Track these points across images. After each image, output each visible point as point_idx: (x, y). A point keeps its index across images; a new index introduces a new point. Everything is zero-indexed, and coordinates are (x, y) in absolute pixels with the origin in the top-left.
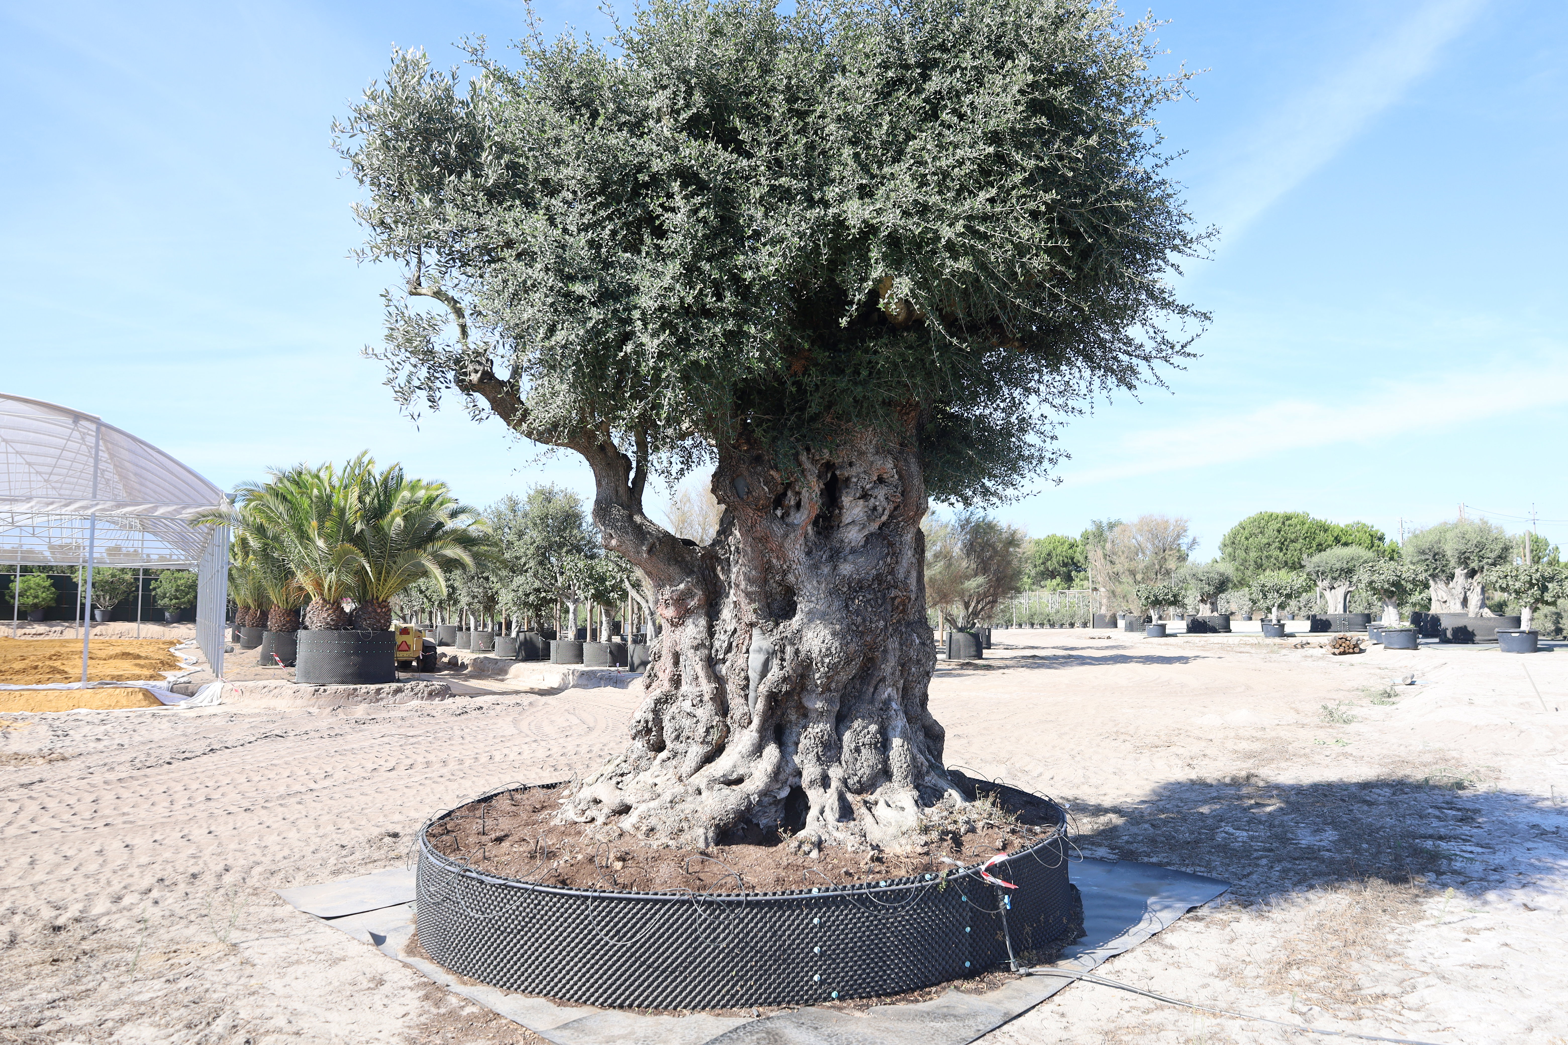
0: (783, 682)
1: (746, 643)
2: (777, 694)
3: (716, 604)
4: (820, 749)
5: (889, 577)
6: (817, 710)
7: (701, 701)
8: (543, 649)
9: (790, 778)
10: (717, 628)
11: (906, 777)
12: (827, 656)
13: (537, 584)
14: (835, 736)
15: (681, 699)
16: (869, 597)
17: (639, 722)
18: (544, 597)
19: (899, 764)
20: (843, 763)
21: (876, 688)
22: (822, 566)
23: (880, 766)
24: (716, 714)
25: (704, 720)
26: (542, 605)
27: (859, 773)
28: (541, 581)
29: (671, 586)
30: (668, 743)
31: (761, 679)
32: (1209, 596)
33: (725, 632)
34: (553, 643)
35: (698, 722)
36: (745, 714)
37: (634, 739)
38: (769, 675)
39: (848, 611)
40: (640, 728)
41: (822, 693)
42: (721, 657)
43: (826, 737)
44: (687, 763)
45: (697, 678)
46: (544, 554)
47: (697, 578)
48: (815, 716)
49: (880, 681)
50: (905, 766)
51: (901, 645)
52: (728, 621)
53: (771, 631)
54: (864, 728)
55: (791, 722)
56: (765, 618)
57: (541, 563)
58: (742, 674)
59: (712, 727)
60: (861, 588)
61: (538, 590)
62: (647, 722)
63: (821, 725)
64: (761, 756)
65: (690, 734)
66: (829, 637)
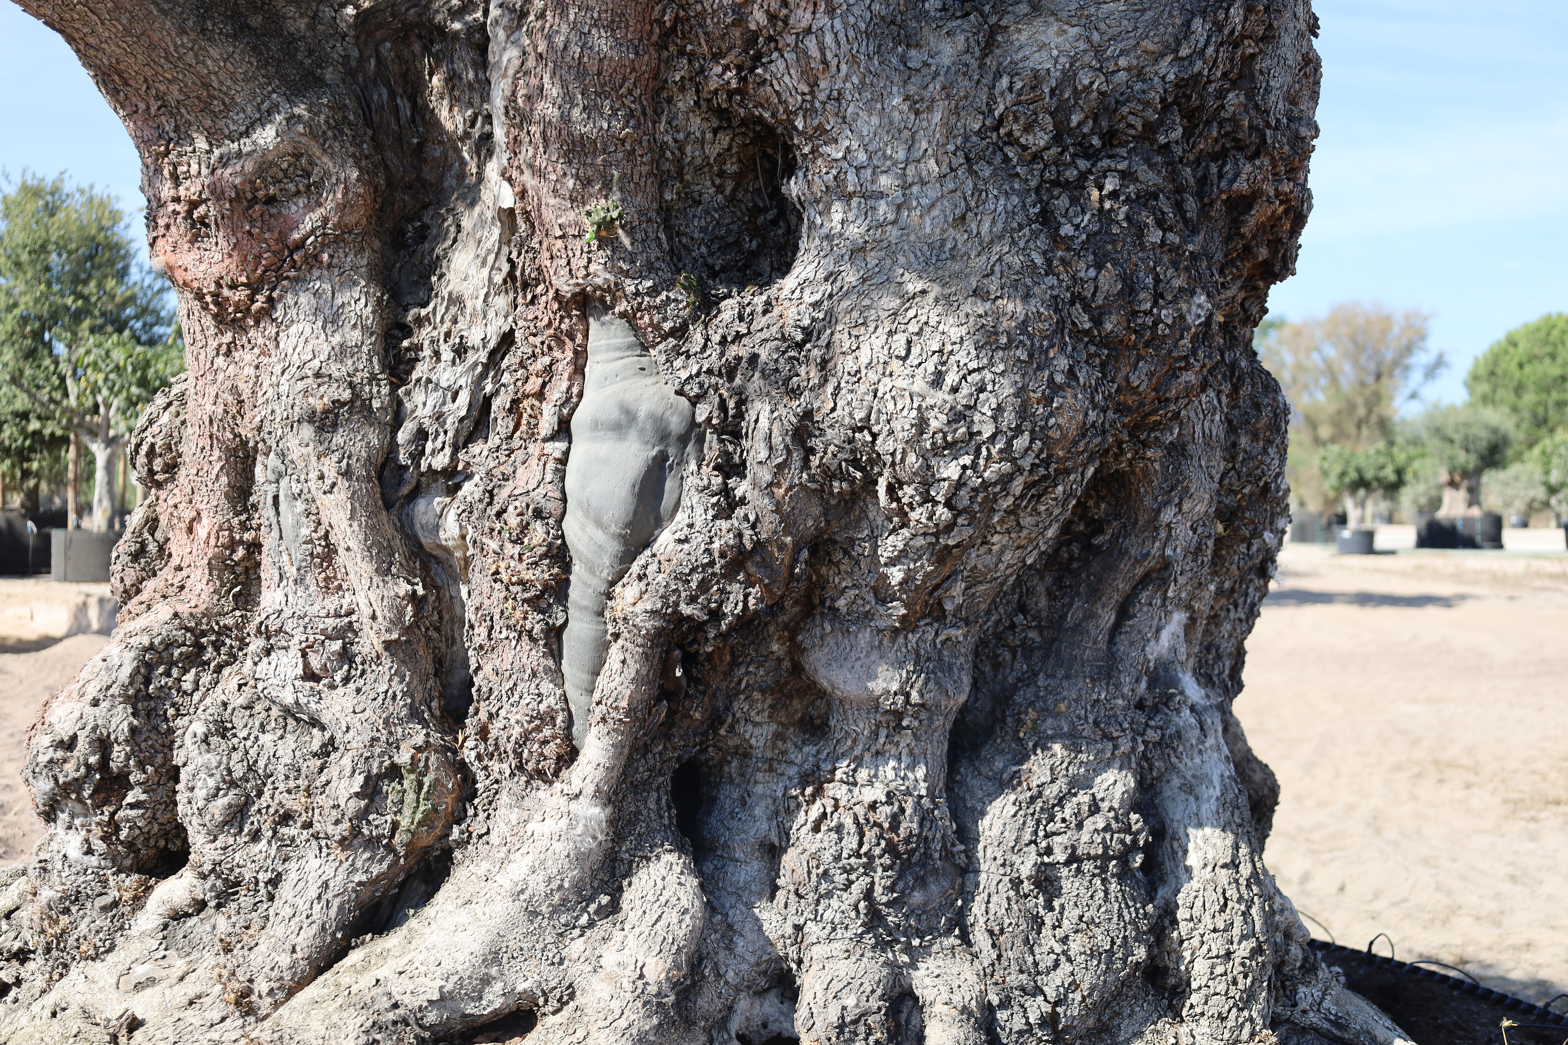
0: (730, 573)
1: (556, 392)
2: (697, 627)
3: (423, 234)
4: (881, 880)
5: (1234, 99)
6: (874, 703)
7: (346, 656)
8: (36, 550)
9: (743, 1004)
10: (424, 335)
11: (1250, 997)
12: (952, 448)
13: (22, 402)
14: (946, 823)
15: (256, 644)
16: (1150, 178)
17: (69, 744)
18: (37, 433)
19: (1217, 946)
20: (980, 938)
21: (1124, 612)
22: (931, 38)
23: (1140, 953)
24: (414, 715)
25: (357, 740)
26: (32, 449)
27: (1052, 985)
28: (32, 396)
29: (214, 137)
30: (197, 838)
31: (628, 557)
32: (1465, 474)
33: (461, 351)
34: (57, 537)
35: (329, 747)
36: (546, 718)
37: (49, 815)
38: (665, 539)
39: (1056, 239)
40: (70, 771)
41: (907, 624)
42: (440, 461)
43: (909, 825)
44: (277, 929)
45: (329, 552)
46: (37, 335)
47: (337, 107)
48: (863, 728)
49: (1145, 581)
50: (1243, 950)
51: (1232, 428)
52: (474, 304)
53: (680, 332)
54: (1077, 784)
55: (744, 753)
56: (650, 268)
57: (31, 355)
58: (538, 533)
59: (394, 772)
60: (1110, 138)
61: (24, 416)
62: (103, 745)
63: (888, 770)
64: (614, 908)
65: (294, 803)
66: (966, 356)
